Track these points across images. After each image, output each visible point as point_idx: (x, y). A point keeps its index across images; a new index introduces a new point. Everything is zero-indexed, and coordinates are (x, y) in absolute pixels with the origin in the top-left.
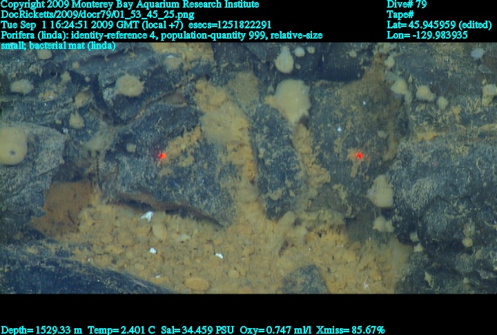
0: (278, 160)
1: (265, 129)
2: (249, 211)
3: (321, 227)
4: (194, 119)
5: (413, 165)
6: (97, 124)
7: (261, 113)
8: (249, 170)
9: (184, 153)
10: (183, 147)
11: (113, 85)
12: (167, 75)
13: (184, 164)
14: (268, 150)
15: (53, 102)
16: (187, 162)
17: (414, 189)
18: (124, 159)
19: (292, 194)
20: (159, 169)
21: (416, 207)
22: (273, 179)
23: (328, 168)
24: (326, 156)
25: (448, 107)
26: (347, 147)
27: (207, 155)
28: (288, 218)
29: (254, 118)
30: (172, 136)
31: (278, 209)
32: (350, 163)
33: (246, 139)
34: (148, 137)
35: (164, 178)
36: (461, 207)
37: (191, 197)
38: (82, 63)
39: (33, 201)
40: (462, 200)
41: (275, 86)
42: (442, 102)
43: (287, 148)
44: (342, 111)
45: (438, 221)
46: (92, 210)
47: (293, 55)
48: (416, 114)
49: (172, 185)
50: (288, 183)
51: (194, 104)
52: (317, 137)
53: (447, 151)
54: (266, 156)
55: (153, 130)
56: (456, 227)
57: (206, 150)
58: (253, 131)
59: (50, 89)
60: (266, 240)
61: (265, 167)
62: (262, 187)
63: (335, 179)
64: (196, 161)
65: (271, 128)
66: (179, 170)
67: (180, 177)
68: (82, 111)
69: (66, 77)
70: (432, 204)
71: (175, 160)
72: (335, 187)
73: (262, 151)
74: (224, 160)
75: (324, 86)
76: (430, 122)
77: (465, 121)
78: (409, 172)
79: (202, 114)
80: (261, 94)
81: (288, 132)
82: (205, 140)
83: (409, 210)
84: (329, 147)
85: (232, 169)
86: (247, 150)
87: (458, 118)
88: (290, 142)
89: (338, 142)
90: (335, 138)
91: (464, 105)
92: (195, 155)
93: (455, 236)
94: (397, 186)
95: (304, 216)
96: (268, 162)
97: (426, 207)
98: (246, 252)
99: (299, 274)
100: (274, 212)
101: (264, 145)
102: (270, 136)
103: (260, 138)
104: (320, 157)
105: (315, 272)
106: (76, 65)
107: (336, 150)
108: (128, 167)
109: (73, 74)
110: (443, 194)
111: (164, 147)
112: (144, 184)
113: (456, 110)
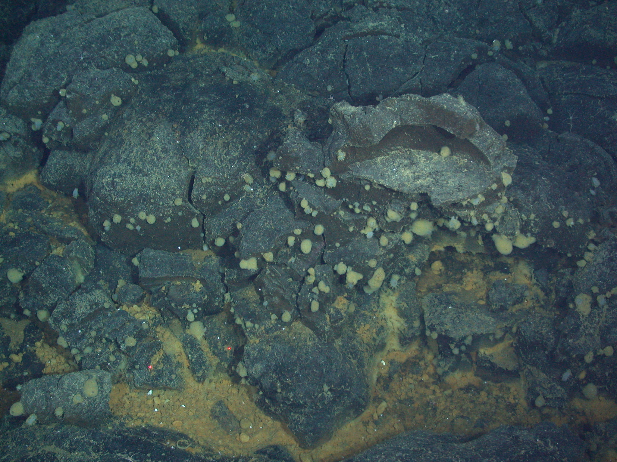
0: (197, 358)
1: (189, 346)
2: (190, 382)
3: (220, 380)
4: (159, 346)
5: (252, 358)
6: (121, 357)
7: (186, 338)
8: (186, 363)
9: (158, 362)
10: (158, 360)
11: (124, 342)
12: (144, 331)
13: (160, 368)
14: (192, 355)
15: (101, 353)
16: (160, 367)
17: (254, 369)
18: (135, 372)
19: (206, 372)
20: (150, 373)
21: (256, 377)
22: (197, 367)
23: (217, 355)
24: (216, 351)
25: (259, 327)
26: (223, 345)
27: (168, 361)
28: (207, 381)
29: (183, 341)
30: (152, 355)
31: (202, 379)
32: (226, 352)
33: (182, 350)
34: (143, 361)
35: (153, 376)
36: (274, 375)
37: (166, 383)
38: (109, 333)
39: (105, 408)
40: (273, 373)
41: (189, 326)
42: (257, 326)
43: (200, 352)
44: (218, 329)
45: (266, 382)
46: (128, 396)
47: (193, 313)
48: (247, 332)
49: (157, 379)
50: (204, 368)
51: (158, 339)
52: (210, 343)
53: (263, 350)
54: (192, 358)
55: (144, 356)
56: (273, 385)
57: (167, 358)
58: (184, 347)
59: (99, 346)
60: (200, 393)
61: (193, 363)
62: (194, 371)
63: (222, 360)
64: (164, 365)
65: (191, 344)
66: (158, 371)
67: (160, 374)
68: (113, 353)
69: (104, 341)
70: (263, 375)
71: (155, 367)
72: (222, 363)
73: (190, 356)
74: (175, 361)
75: (208, 319)
76: (254, 334)
77: (267, 332)
78: (251, 362)
79: (162, 343)
80: (183, 329)
81: (199, 345)
82: (165, 354)
83: (254, 378)
84: (216, 347)
85: (179, 365)
86: (184, 354)
87: (264, 331)
88: (200, 349)
89: (219, 344)
90: (218, 342)
91: (265, 325)
92: (163, 362)
93: (274, 389)
94: (247, 368)
95: (213, 378)
96: (193, 360)
97: (260, 377)
98: (193, 401)
99: (216, 406)
100: (201, 380)
101: (190, 353)
102: (192, 348)
103: (188, 350)
104: (214, 352)
105: (223, 403)
106: (107, 335)
107: (219, 347)
108: (137, 375)
109: (106, 339)
110: (265, 371)
111: (150, 362)
112: (146, 382)
113: (263, 328)
